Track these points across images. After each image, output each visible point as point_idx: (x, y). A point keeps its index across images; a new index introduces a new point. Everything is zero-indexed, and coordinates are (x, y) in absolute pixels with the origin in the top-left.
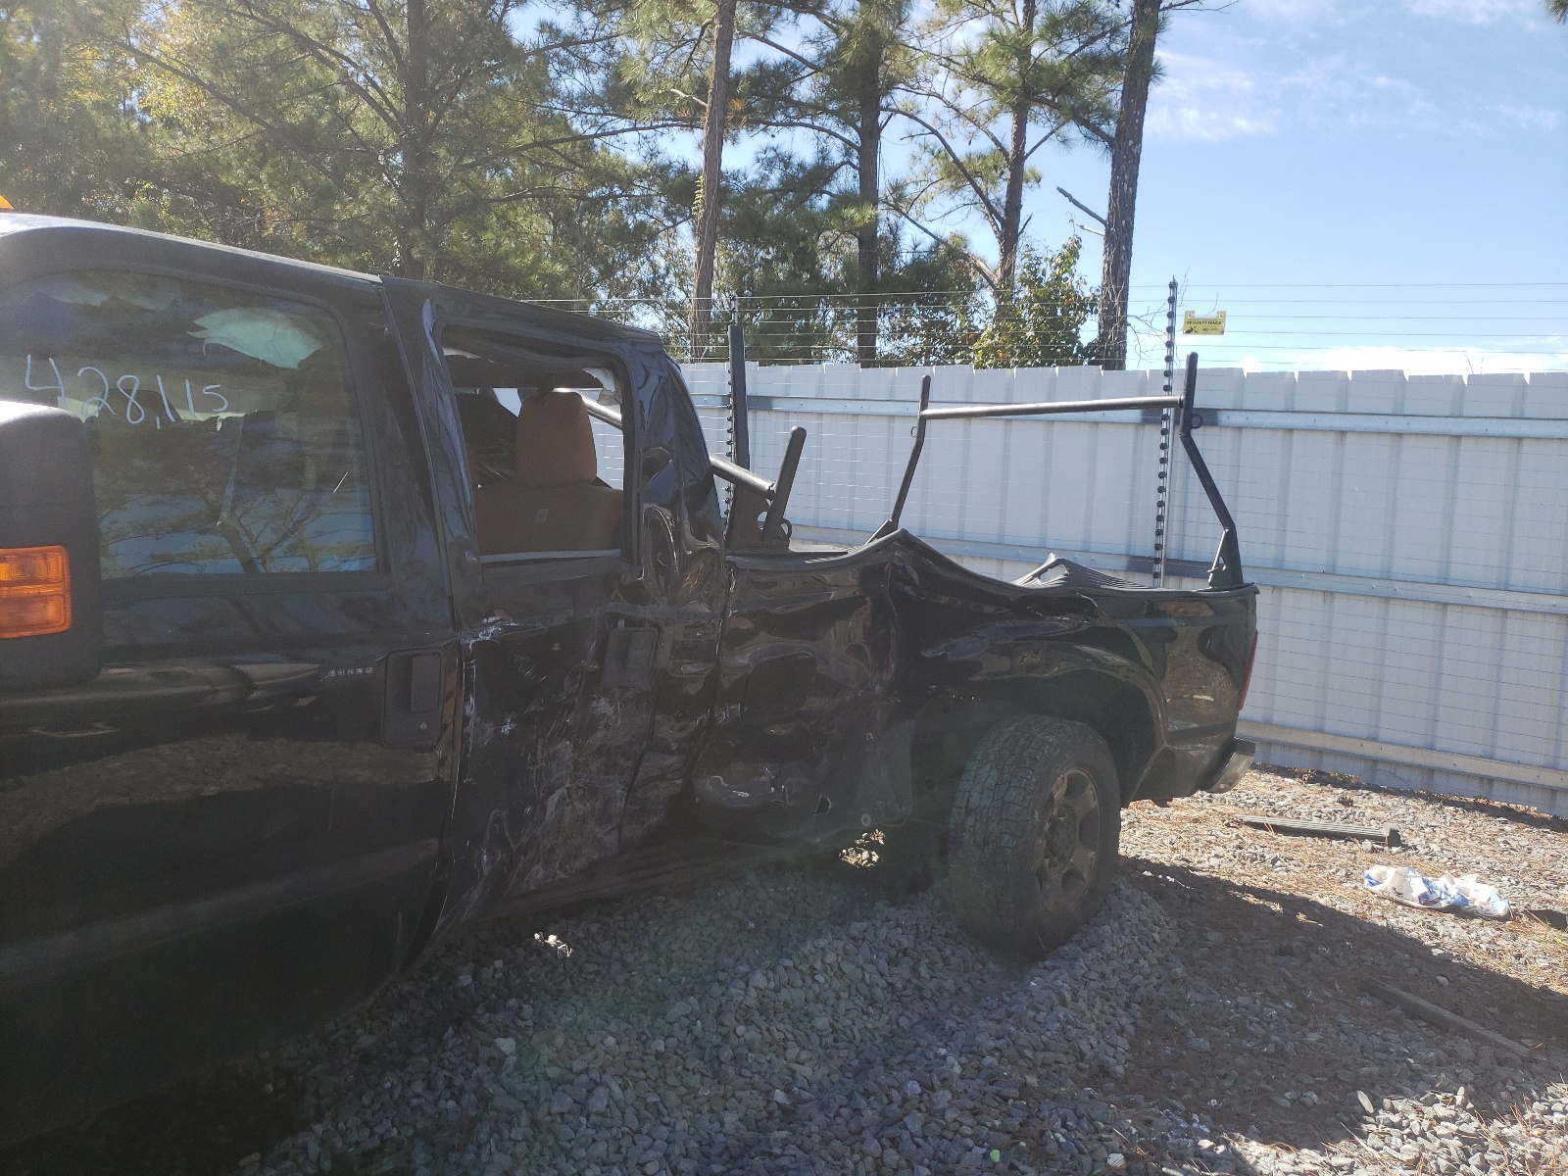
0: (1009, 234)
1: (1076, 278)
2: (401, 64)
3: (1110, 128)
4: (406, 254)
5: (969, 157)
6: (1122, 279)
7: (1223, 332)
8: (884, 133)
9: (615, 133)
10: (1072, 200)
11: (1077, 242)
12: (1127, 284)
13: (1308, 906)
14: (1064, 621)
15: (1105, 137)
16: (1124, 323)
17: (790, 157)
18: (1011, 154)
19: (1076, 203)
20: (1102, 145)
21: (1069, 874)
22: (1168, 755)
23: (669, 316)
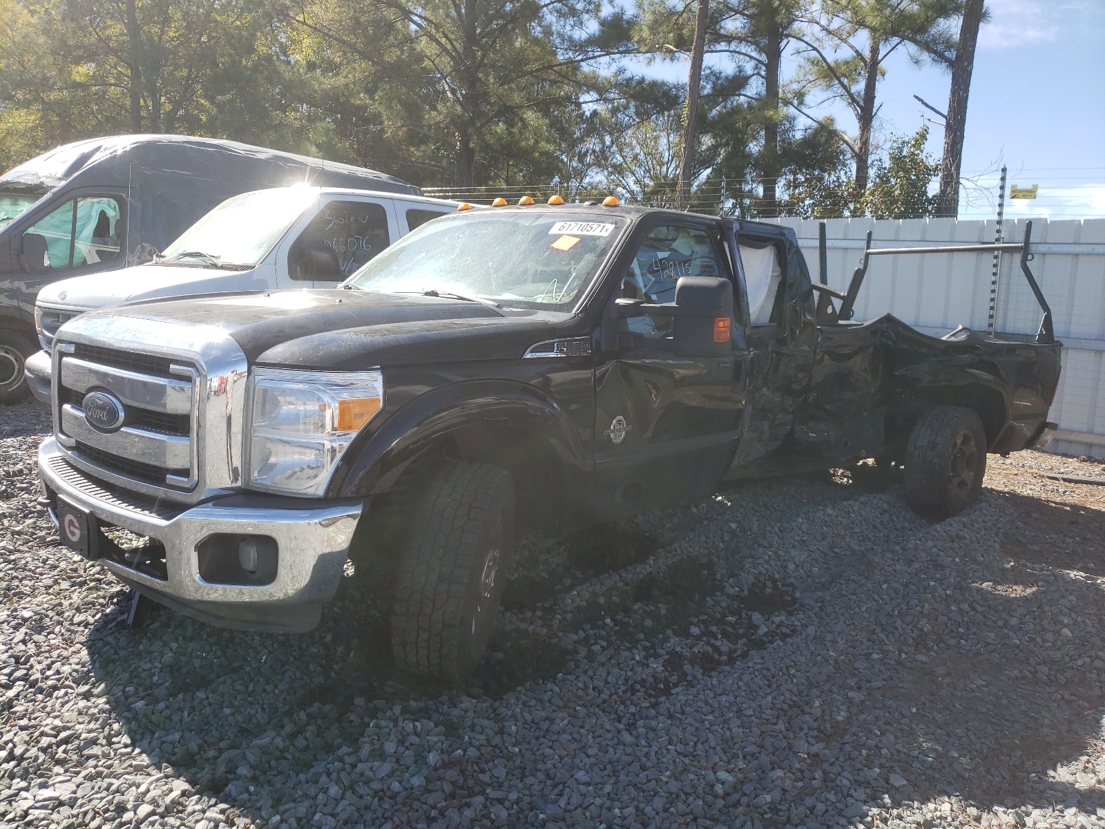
0: (866, 118)
1: (925, 154)
2: (462, 21)
3: (951, 55)
4: (465, 144)
5: (836, 62)
6: (957, 155)
7: (1035, 197)
8: (782, 54)
9: (594, 57)
10: (923, 103)
11: (926, 130)
12: (960, 157)
13: (1085, 508)
14: (966, 357)
15: (947, 60)
16: (958, 183)
17: (720, 73)
18: (868, 61)
19: (927, 105)
20: (944, 65)
21: (960, 483)
22: (1012, 428)
23: (610, 174)
